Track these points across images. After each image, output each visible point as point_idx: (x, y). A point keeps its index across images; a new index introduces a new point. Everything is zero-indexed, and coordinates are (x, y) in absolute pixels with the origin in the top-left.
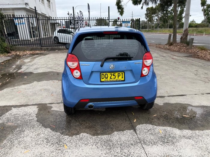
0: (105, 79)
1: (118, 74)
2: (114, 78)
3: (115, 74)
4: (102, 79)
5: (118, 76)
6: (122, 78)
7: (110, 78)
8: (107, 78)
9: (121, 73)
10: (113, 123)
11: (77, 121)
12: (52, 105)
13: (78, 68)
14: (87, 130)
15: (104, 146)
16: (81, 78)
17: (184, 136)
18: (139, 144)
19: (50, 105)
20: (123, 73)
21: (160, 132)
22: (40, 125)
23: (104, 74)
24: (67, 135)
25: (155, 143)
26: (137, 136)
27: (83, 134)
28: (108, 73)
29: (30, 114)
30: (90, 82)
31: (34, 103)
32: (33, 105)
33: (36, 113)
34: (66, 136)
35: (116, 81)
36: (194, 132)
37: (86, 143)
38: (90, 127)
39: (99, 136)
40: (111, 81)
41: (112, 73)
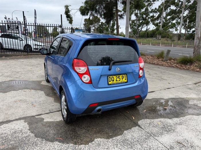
0: (112, 81)
1: (122, 76)
2: (119, 80)
3: (120, 76)
4: (109, 82)
5: (122, 78)
6: (125, 80)
7: (116, 81)
8: (113, 81)
9: (124, 75)
10: (117, 123)
11: (81, 128)
12: (42, 116)
13: (88, 73)
14: (98, 135)
15: (125, 147)
16: (91, 82)
17: (177, 124)
18: (151, 137)
19: (38, 117)
20: (126, 75)
21: (159, 124)
22: (43, 140)
23: (111, 77)
24: (81, 144)
25: (162, 134)
26: (144, 131)
27: (97, 139)
28: (114, 76)
29: (21, 131)
30: (99, 86)
31: (17, 118)
32: (17, 120)
33: (28, 128)
34: (81, 146)
35: (121, 83)
36: (180, 119)
37: (106, 147)
38: (99, 132)
39: (114, 138)
40: (117, 84)
41: (118, 76)
